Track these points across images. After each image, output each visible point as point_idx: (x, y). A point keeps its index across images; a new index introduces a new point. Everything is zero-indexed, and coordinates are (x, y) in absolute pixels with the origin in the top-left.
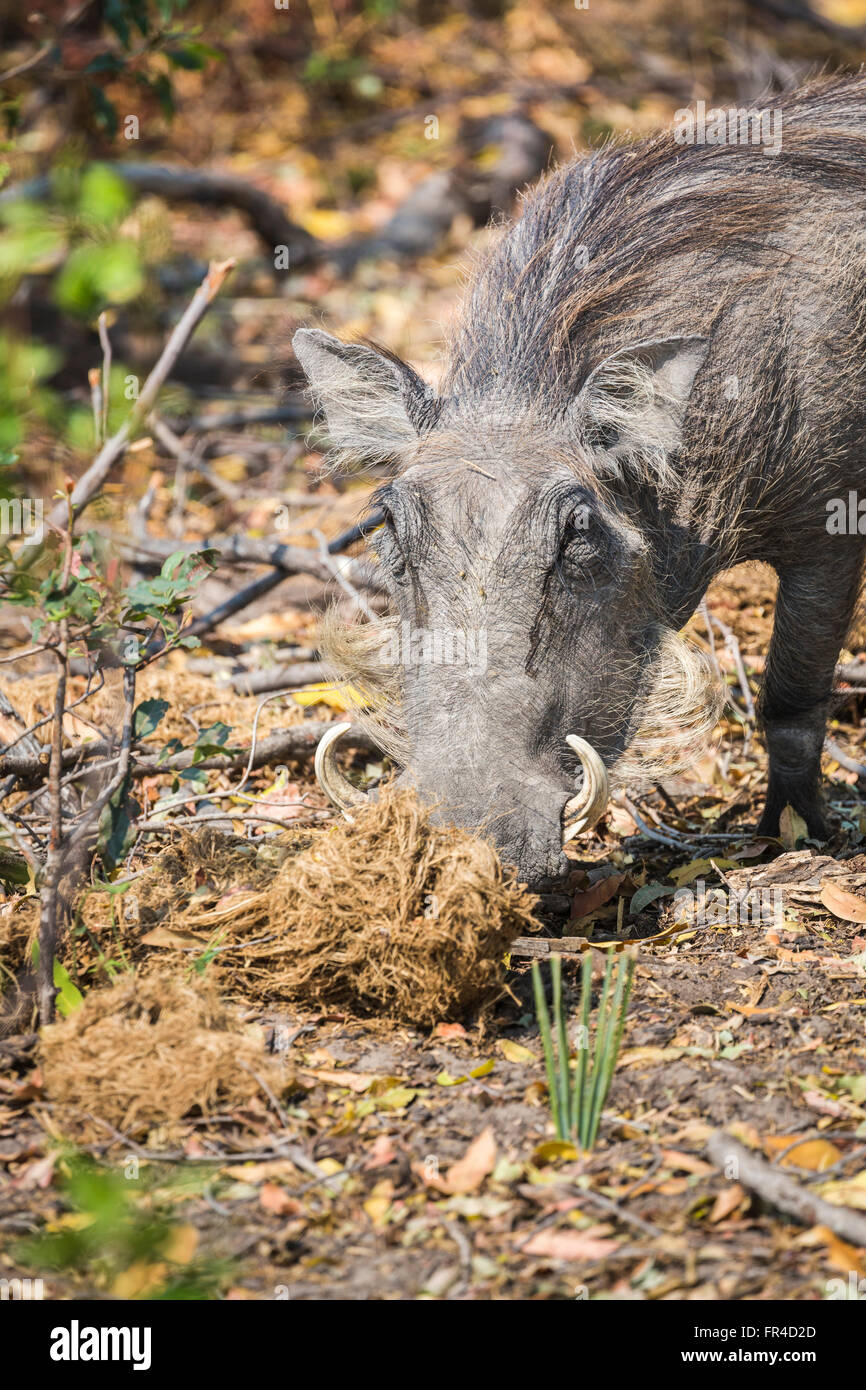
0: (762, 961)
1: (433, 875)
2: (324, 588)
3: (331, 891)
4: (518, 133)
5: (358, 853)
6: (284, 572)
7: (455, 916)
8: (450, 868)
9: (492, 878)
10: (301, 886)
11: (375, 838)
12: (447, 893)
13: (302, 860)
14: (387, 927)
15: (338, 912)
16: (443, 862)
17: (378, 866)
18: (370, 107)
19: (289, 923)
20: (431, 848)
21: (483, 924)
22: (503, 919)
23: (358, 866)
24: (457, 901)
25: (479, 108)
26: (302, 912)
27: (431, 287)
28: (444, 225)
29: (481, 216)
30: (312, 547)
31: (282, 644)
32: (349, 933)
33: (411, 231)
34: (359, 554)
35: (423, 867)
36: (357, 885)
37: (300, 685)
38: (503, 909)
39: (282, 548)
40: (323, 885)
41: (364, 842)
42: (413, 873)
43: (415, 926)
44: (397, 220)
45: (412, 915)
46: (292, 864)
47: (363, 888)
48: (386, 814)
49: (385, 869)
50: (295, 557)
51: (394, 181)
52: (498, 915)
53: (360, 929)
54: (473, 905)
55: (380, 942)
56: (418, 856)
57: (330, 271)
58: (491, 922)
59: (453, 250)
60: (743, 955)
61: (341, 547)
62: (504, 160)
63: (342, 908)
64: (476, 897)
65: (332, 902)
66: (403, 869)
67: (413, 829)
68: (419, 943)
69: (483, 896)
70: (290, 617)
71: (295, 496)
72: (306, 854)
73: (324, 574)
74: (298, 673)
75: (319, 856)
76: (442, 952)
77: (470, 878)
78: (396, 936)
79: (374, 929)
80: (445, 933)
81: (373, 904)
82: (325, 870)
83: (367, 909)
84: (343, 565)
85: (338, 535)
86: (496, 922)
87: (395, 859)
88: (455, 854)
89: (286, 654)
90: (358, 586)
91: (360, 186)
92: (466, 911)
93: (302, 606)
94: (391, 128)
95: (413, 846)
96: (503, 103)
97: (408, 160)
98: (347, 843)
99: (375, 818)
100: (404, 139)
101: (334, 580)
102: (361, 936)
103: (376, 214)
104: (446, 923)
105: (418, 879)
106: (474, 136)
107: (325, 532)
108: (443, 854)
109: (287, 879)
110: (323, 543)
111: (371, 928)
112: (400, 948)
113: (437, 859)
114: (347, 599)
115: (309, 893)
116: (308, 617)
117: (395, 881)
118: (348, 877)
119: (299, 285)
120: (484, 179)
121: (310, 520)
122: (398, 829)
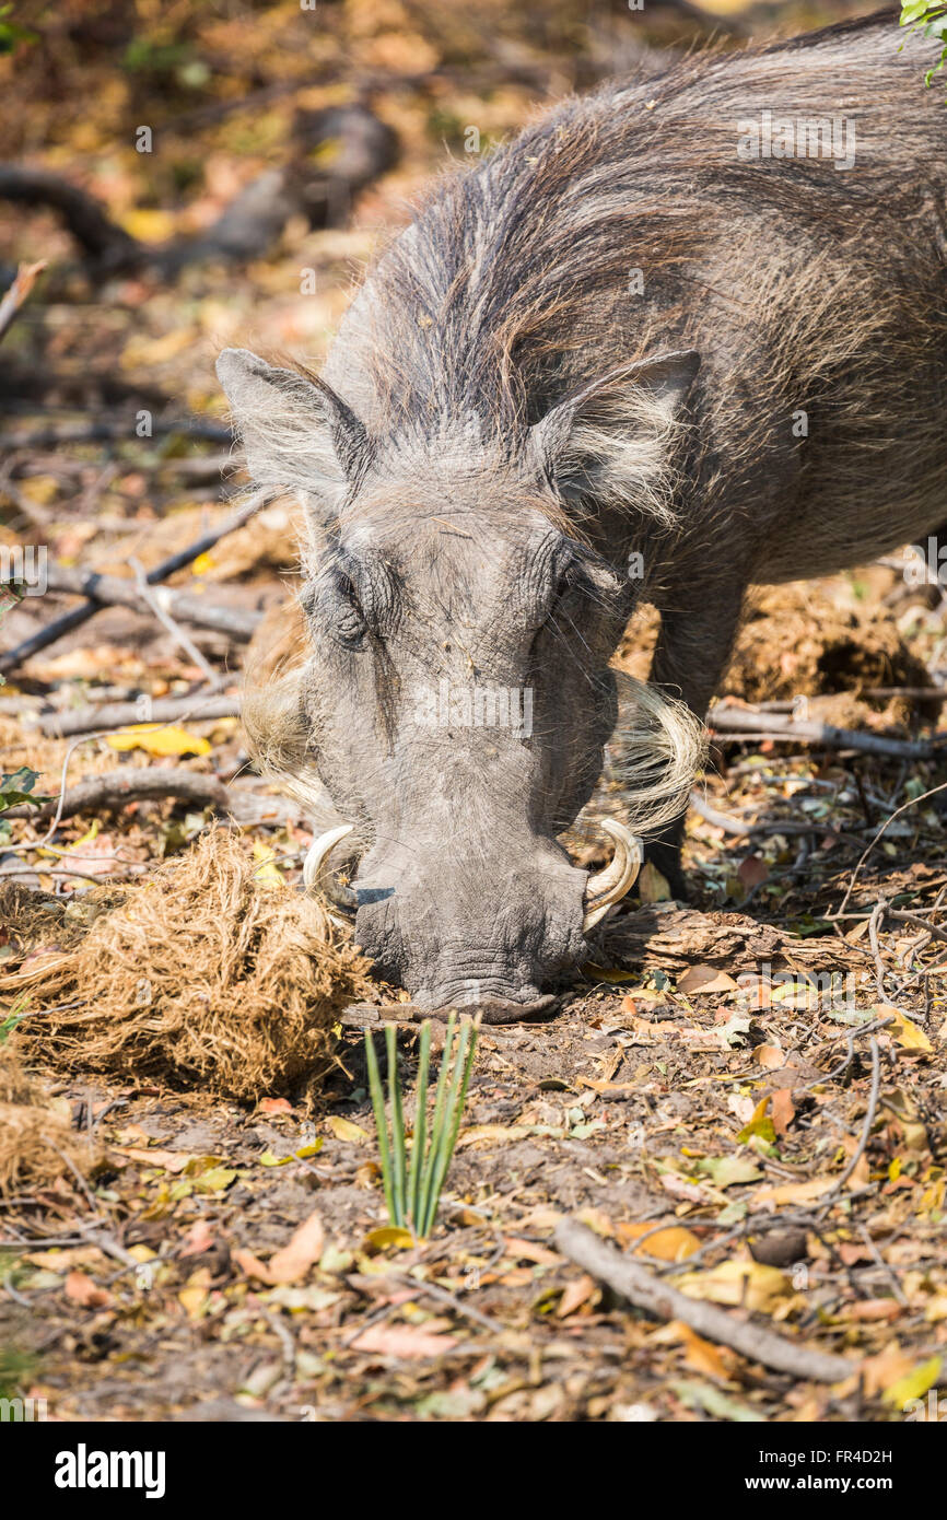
0: (617, 1032)
1: (258, 937)
2: (140, 622)
3: (146, 953)
4: (359, 126)
5: (176, 911)
6: (97, 604)
7: (282, 982)
8: (275, 929)
9: (322, 939)
10: (114, 947)
11: (195, 895)
12: (273, 956)
13: (115, 919)
14: (208, 992)
15: (155, 976)
16: (268, 923)
17: (198, 926)
18: (198, 97)
19: (100, 987)
20: (255, 907)
21: (311, 991)
22: (333, 984)
23: (175, 926)
24: (284, 965)
25: (316, 98)
26: (114, 976)
27: (261, 296)
28: (276, 226)
29: (321, 218)
30: (129, 576)
31: (95, 683)
32: (165, 999)
33: (238, 233)
34: (180, 584)
35: (246, 928)
36: (175, 946)
37: (114, 727)
38: (334, 974)
39: (96, 577)
40: (137, 947)
41: (182, 900)
42: (236, 934)
43: (237, 992)
44: (224, 221)
45: (235, 980)
46: (103, 922)
47: (180, 950)
48: (207, 869)
49: (204, 929)
50: (110, 587)
51: (223, 178)
52: (328, 980)
53: (178, 995)
54: (302, 970)
55: (200, 1009)
56: (242, 915)
57: (152, 275)
58: (321, 987)
59: (284, 255)
60: (596, 1026)
61: (161, 577)
62: (343, 156)
63: (158, 971)
64: (305, 961)
65: (146, 964)
66: (225, 929)
67: (236, 886)
68: (241, 1010)
69: (312, 959)
70: (105, 653)
71: (111, 519)
72: (118, 912)
73: (142, 607)
74: (111, 714)
75: (132, 915)
76: (266, 1020)
77: (300, 940)
78: (217, 1003)
79: (192, 994)
80: (269, 1000)
81: (191, 968)
82: (139, 930)
83: (185, 972)
84: (163, 598)
85: (157, 564)
86: (326, 987)
87: (216, 920)
88: (282, 913)
89: (99, 693)
90: (179, 620)
91: (185, 184)
92: (293, 975)
93: (117, 641)
94: (220, 119)
95: (236, 905)
96: (341, 94)
97: (239, 156)
98: (163, 900)
99: (194, 873)
100: (236, 131)
101: (152, 614)
102: (178, 1003)
103: (202, 215)
104: (271, 988)
105: (241, 940)
106: (311, 129)
107: (143, 560)
108: (268, 913)
109: (99, 939)
110: (141, 572)
111: (189, 994)
112: (221, 1015)
113: (263, 918)
114: (165, 633)
115: (122, 954)
116: (125, 653)
117: (216, 942)
118: (164, 937)
119: (123, 292)
120: (323, 177)
121: (126, 548)
122: (220, 885)
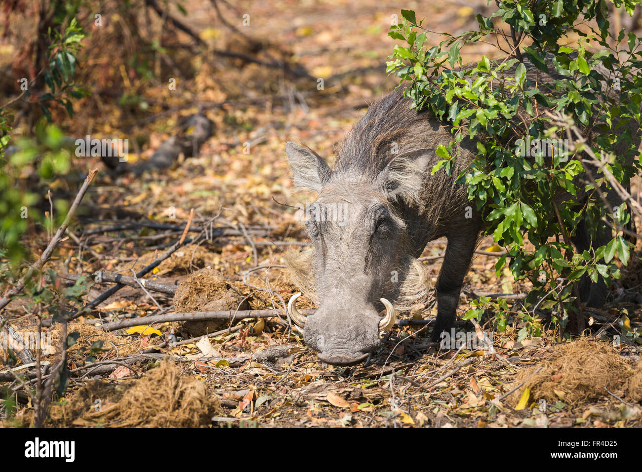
0: (306, 422)
1: (182, 394)
2: (136, 291)
3: (144, 402)
4: (201, 120)
5: (153, 387)
6: (121, 285)
7: (191, 410)
8: (188, 391)
9: (204, 394)
10: (132, 400)
11: (159, 381)
12: (187, 401)
13: (132, 391)
14: (165, 414)
15: (146, 409)
16: (185, 389)
17: (161, 391)
18: (145, 113)
19: (129, 413)
20: (180, 384)
21: (201, 412)
22: (208, 410)
23: (153, 392)
24: (191, 403)
25: (185, 113)
26: (133, 410)
27: (170, 180)
28: (176, 157)
29: (189, 153)
30: (131, 276)
31: (120, 312)
32: (151, 417)
33: (162, 159)
34: (148, 277)
35: (178, 391)
36: (153, 399)
37: (128, 327)
38: (208, 406)
39: (120, 276)
40: (141, 399)
41: (155, 383)
42: (174, 393)
43: (176, 414)
44: (156, 155)
45: (174, 409)
46: (128, 392)
47: (155, 400)
48: (163, 372)
49: (164, 393)
50: (125, 278)
51: (155, 142)
52: (206, 408)
53: (155, 416)
54: (197, 406)
55: (163, 420)
56: (176, 387)
57: (132, 175)
58: (204, 411)
59: (179, 166)
60: (299, 420)
61: (141, 275)
62: (196, 132)
63: (148, 407)
64: (198, 402)
65: (144, 406)
66: (170, 392)
67: (174, 377)
68: (177, 420)
69: (201, 401)
70: (123, 302)
71: (123, 257)
72: (134, 388)
73: (136, 285)
74: (127, 322)
75: (138, 389)
76: (186, 423)
77: (196, 395)
78: (169, 417)
79: (160, 415)
80: (187, 416)
81: (159, 406)
82: (141, 394)
83: (157, 408)
84: (143, 281)
85: (140, 271)
86: (206, 410)
87: (167, 389)
88: (190, 386)
89: (123, 316)
90: (149, 290)
91: (142, 143)
92: (195, 407)
93: (127, 298)
94: (153, 122)
95: (174, 383)
96: (195, 110)
97: (159, 133)
98: (149, 383)
99: (159, 374)
100: (158, 126)
101: (140, 287)
102: (155, 418)
103: (149, 153)
104: (187, 411)
105: (176, 396)
106: (184, 123)
107: (135, 269)
108: (185, 386)
109: (127, 398)
110: (135, 273)
111: (159, 415)
112: (170, 422)
113: (183, 388)
114: (145, 294)
115: (135, 403)
116: (130, 302)
117: (168, 397)
118: (150, 396)
119: (120, 181)
120: (191, 138)
121: (129, 266)
122: (168, 377)
